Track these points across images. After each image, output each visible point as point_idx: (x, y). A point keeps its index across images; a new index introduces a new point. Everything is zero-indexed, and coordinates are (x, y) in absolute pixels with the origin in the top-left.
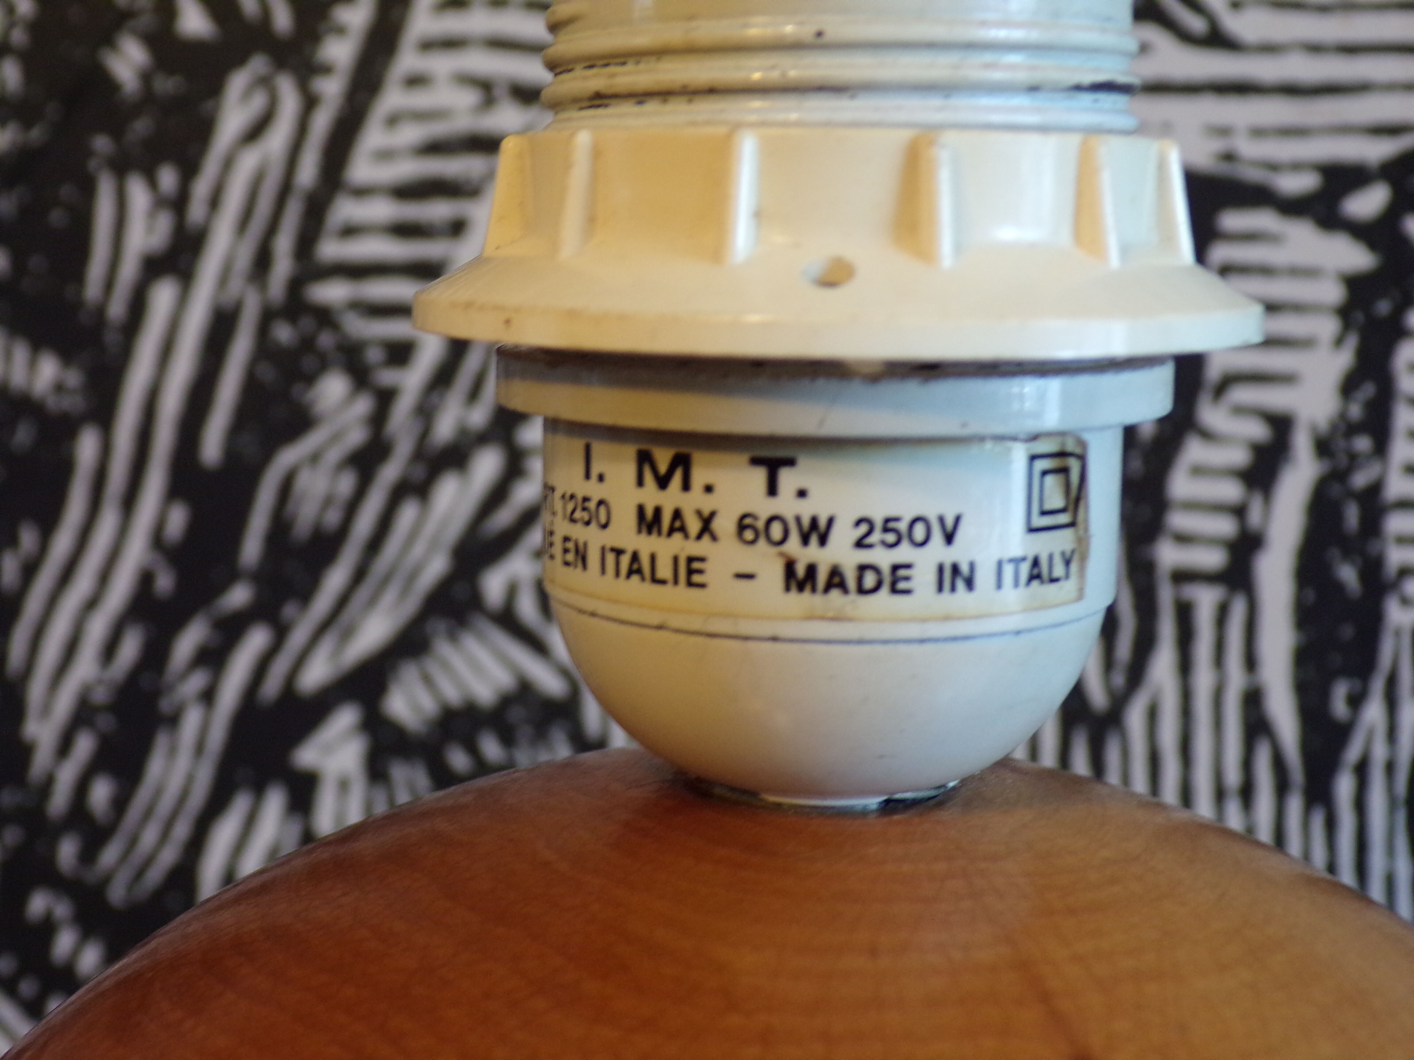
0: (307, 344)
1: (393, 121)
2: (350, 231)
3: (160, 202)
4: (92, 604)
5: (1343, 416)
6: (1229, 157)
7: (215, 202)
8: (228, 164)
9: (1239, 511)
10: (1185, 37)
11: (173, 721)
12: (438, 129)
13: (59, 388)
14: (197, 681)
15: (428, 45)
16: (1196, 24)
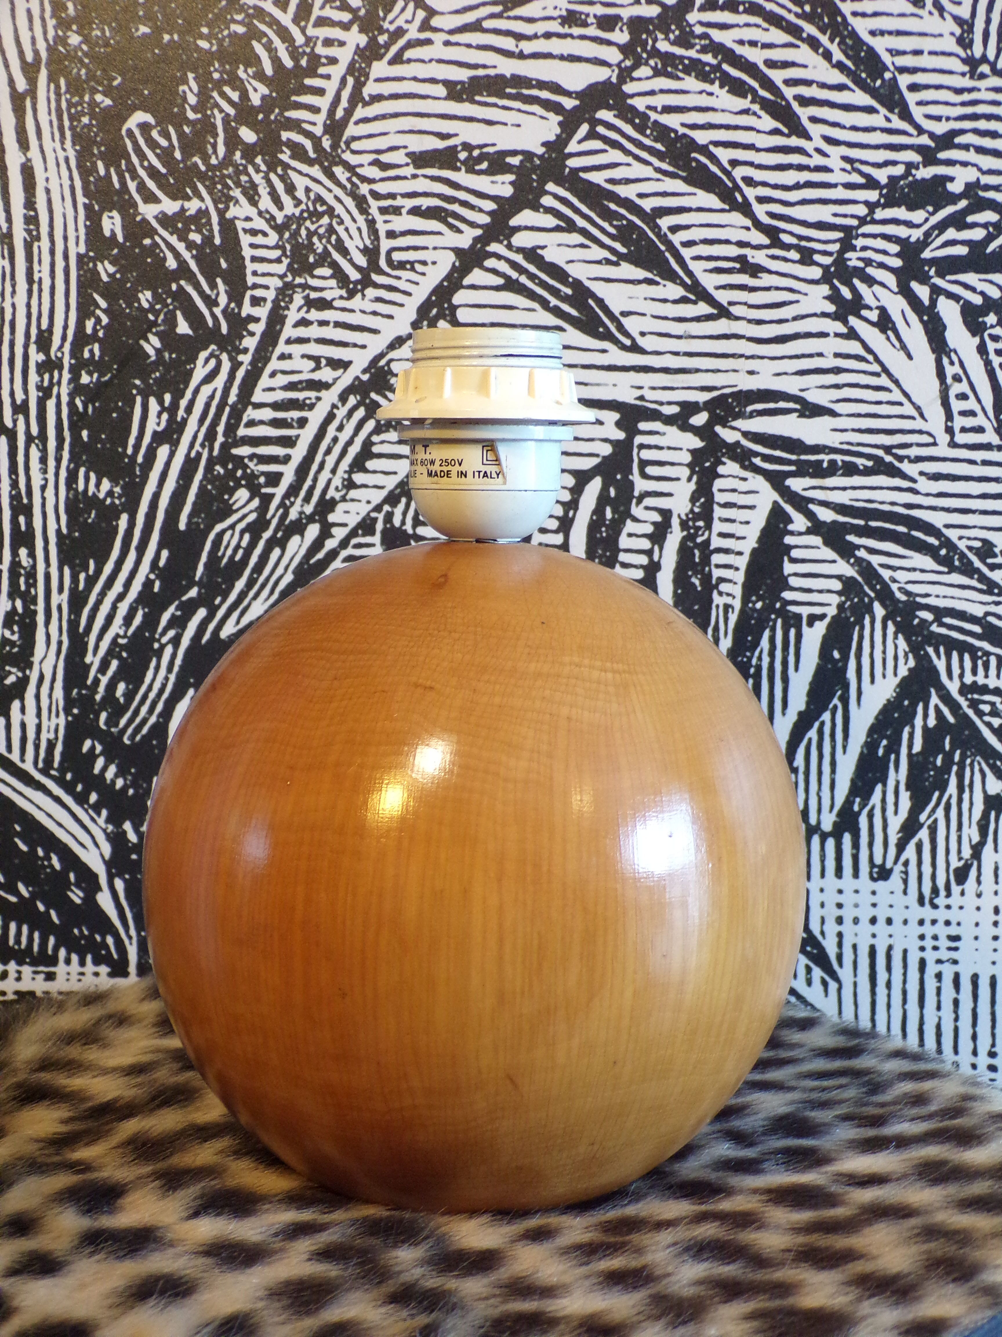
0: (230, 474)
1: (273, 375)
2: (251, 423)
3: (163, 409)
4: (121, 597)
5: (692, 511)
6: (641, 398)
7: (189, 409)
8: (197, 391)
9: (649, 553)
10: (624, 348)
11: (159, 654)
12: (295, 378)
13: (110, 493)
14: (171, 633)
15: (289, 342)
16: (628, 342)
